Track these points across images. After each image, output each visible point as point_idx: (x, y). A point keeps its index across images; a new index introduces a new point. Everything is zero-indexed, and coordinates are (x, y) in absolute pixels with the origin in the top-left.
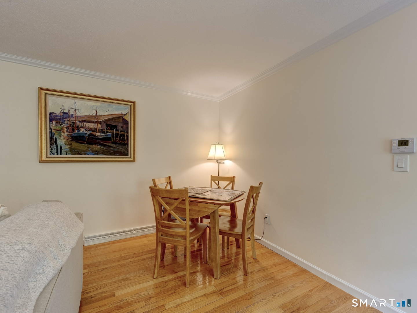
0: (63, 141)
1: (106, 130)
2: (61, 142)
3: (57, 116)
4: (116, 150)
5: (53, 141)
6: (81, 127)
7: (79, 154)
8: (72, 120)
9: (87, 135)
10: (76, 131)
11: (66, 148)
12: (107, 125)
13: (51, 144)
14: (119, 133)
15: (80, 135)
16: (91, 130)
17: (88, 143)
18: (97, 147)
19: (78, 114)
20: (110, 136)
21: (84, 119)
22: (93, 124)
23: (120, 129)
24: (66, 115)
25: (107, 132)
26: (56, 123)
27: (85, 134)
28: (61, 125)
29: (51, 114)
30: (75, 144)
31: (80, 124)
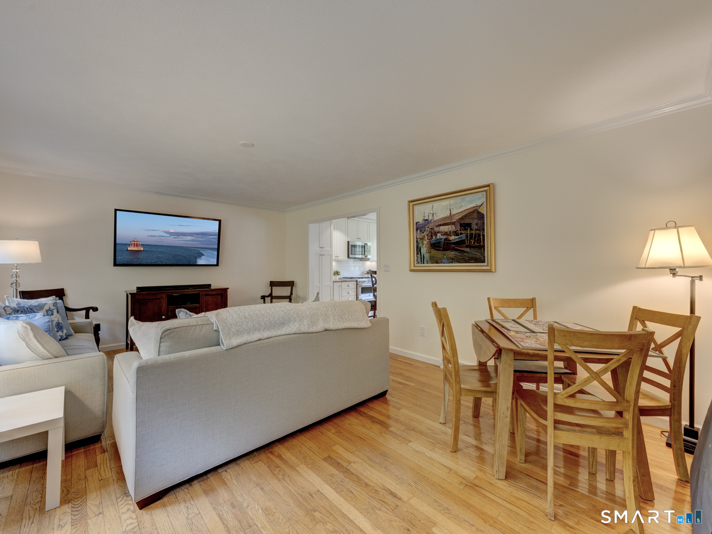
0: (425, 249)
1: (459, 232)
2: (424, 250)
3: (421, 224)
4: (470, 255)
5: (419, 250)
6: (438, 233)
7: (437, 263)
8: (431, 226)
9: (443, 240)
10: (434, 237)
11: (427, 256)
12: (461, 225)
13: (417, 254)
14: (474, 232)
15: (437, 241)
16: (446, 234)
17: (445, 250)
18: (452, 254)
19: (436, 218)
20: (464, 238)
21: (440, 223)
22: (447, 227)
23: (474, 227)
24: (427, 222)
25: (461, 234)
26: (420, 231)
27: (441, 239)
28: (423, 233)
29: (417, 223)
30: (434, 252)
31: (436, 229)
